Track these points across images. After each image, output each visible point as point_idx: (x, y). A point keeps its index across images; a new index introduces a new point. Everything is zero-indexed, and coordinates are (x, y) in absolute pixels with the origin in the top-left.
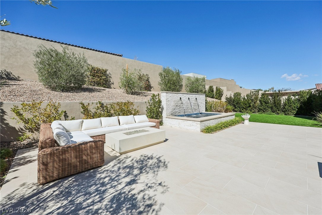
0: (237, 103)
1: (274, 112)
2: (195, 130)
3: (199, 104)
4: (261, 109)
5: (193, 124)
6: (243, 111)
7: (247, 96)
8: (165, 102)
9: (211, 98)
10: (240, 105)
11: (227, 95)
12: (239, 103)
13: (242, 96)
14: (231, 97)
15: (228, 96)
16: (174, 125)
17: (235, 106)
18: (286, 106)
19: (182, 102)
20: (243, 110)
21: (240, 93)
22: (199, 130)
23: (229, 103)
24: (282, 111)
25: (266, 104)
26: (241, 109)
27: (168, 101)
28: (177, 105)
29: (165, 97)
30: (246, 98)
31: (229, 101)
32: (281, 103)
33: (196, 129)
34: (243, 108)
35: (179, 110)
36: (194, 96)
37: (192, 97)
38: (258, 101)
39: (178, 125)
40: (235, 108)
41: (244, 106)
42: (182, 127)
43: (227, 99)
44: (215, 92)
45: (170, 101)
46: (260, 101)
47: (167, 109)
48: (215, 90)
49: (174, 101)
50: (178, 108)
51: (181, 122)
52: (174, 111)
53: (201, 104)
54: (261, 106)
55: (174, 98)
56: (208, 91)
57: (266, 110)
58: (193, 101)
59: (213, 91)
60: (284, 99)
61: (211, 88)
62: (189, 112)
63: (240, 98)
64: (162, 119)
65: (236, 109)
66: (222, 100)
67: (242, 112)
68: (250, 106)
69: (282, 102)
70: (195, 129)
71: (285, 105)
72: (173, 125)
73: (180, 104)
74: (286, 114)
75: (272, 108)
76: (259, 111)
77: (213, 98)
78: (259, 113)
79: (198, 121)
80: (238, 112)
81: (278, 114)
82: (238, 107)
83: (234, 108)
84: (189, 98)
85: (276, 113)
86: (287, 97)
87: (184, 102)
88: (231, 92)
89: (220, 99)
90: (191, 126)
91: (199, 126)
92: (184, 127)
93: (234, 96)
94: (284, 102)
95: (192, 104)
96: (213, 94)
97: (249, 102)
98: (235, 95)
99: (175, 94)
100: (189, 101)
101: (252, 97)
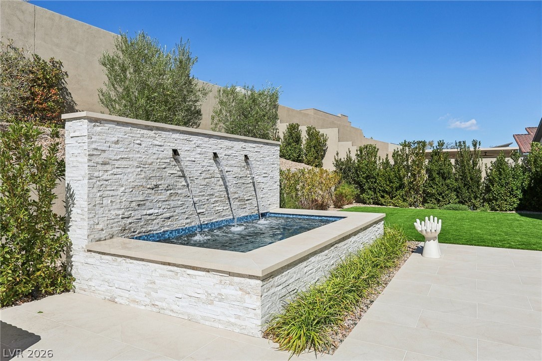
0: (367, 177)
1: (463, 204)
2: (233, 324)
3: (258, 179)
4: (432, 195)
5: (223, 291)
6: (383, 200)
7: (395, 155)
8: (84, 170)
9: (294, 161)
10: (375, 182)
11: (337, 154)
12: (374, 177)
13: (382, 155)
14: (349, 159)
15: (343, 157)
16: (126, 294)
17: (360, 185)
18: (493, 185)
19: (182, 171)
20: (383, 197)
21: (375, 147)
22: (254, 324)
23: (346, 177)
24: (484, 198)
25: (445, 179)
26: (378, 194)
27: (104, 164)
28: (157, 186)
29: (86, 139)
30: (392, 162)
31: (345, 169)
32: (480, 178)
33: (238, 317)
34: (384, 191)
35: (164, 205)
36: (238, 145)
37: (230, 152)
38: (423, 172)
39: (148, 294)
40: (363, 191)
41: (387, 185)
42: (164, 305)
43: (338, 163)
44: (304, 142)
45: (117, 164)
46: (429, 171)
47: (93, 207)
48: (304, 136)
49: (141, 165)
50: (163, 197)
51: (162, 276)
52: (137, 214)
53: (264, 180)
54: (431, 186)
55: (142, 149)
56: (286, 140)
57: (443, 197)
58: (232, 166)
59: (298, 140)
60: (489, 165)
61: (293, 130)
62: (218, 212)
63: (375, 162)
64: (69, 257)
65: (364, 196)
66: (324, 168)
67: (382, 204)
68: (401, 186)
69: (484, 175)
70: (233, 320)
71: (491, 181)
72: (119, 292)
73: (170, 181)
74: (493, 209)
75: (457, 190)
76: (424, 202)
77: (301, 161)
78: (426, 205)
79: (251, 277)
80: (370, 203)
81: (475, 207)
82: (370, 189)
83: (358, 191)
84: (215, 154)
85: (469, 206)
86: (494, 160)
87: (193, 171)
88: (348, 144)
89: (319, 165)
90: (211, 303)
91: (254, 302)
92: (175, 307)
93: (357, 155)
94: (488, 176)
95: (229, 178)
96: (301, 150)
97: (399, 175)
98: (361, 152)
99: (145, 132)
100: (214, 168)
101: (407, 161)
